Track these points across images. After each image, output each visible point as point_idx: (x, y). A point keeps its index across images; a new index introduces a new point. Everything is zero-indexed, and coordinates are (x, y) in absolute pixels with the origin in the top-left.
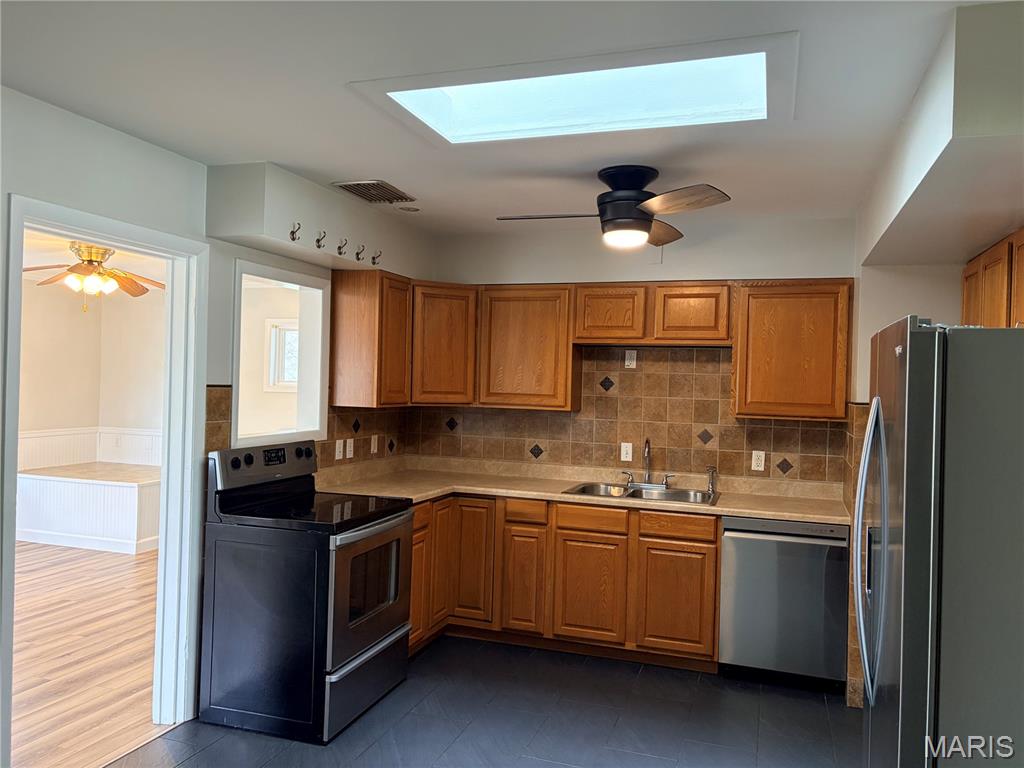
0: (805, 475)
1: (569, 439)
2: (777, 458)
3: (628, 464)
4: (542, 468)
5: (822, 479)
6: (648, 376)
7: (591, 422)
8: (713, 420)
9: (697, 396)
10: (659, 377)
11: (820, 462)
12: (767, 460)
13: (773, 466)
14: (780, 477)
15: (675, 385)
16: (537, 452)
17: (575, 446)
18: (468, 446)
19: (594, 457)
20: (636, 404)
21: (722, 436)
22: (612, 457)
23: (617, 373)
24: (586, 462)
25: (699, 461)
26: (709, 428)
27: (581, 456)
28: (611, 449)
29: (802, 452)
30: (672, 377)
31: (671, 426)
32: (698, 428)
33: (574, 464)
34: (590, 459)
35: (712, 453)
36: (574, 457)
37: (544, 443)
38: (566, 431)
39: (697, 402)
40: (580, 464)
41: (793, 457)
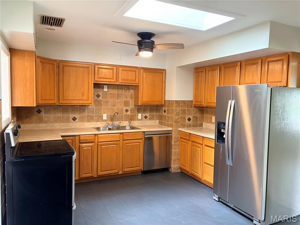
0: (150, 119)
1: (86, 114)
2: (144, 115)
3: (105, 121)
4: (77, 124)
5: (154, 120)
6: (111, 94)
7: (93, 108)
8: (128, 106)
9: (124, 99)
10: (114, 94)
11: (153, 115)
12: (142, 116)
13: (143, 117)
14: (145, 120)
15: (118, 96)
16: (74, 119)
17: (88, 116)
18: (47, 119)
19: (95, 119)
20: (107, 102)
21: (131, 110)
22: (100, 119)
23: (101, 93)
24: (92, 121)
25: (125, 118)
26: (128, 108)
27: (90, 119)
28: (100, 116)
29: (149, 113)
30: (118, 94)
31: (117, 108)
32: (125, 108)
33: (88, 122)
34: (93, 120)
35: (128, 115)
36: (88, 120)
37: (77, 116)
38: (85, 112)
39: (125, 101)
40: (90, 122)
41: (148, 115)
